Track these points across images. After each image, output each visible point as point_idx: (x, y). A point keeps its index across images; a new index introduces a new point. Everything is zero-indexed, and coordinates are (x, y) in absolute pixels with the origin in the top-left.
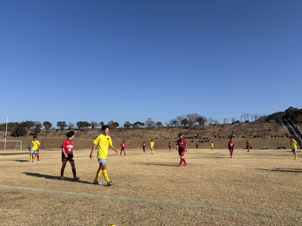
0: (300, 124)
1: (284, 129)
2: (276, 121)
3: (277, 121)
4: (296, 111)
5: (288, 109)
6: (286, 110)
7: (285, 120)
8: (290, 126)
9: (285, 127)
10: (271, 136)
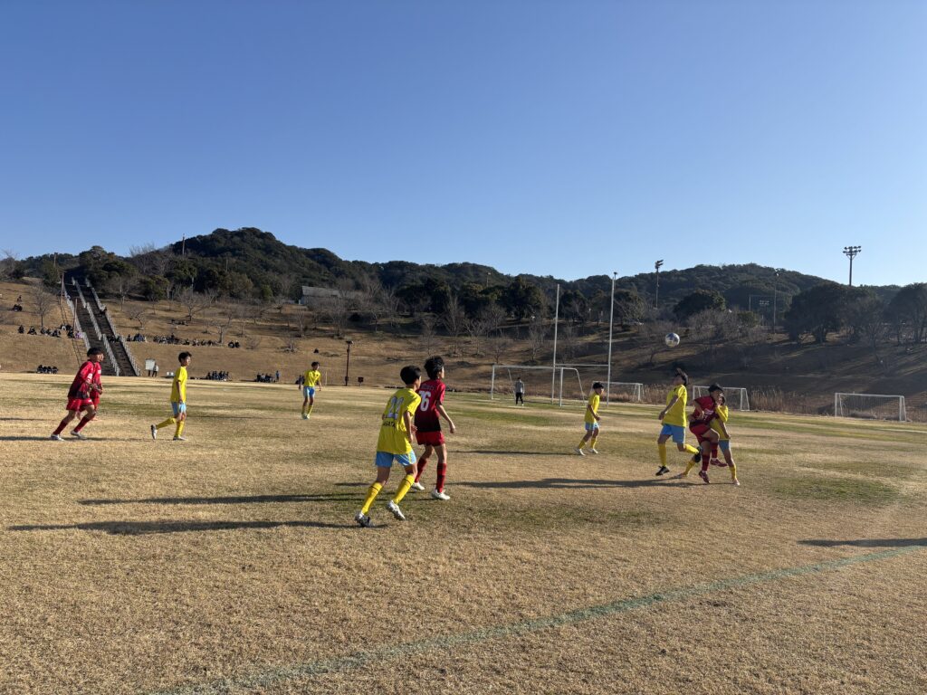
0: (114, 300)
1: (65, 310)
2: (46, 284)
3: (50, 284)
4: (111, 261)
5: (88, 252)
6: (83, 255)
7: (74, 282)
8: (84, 304)
9: (70, 304)
10: (18, 327)
